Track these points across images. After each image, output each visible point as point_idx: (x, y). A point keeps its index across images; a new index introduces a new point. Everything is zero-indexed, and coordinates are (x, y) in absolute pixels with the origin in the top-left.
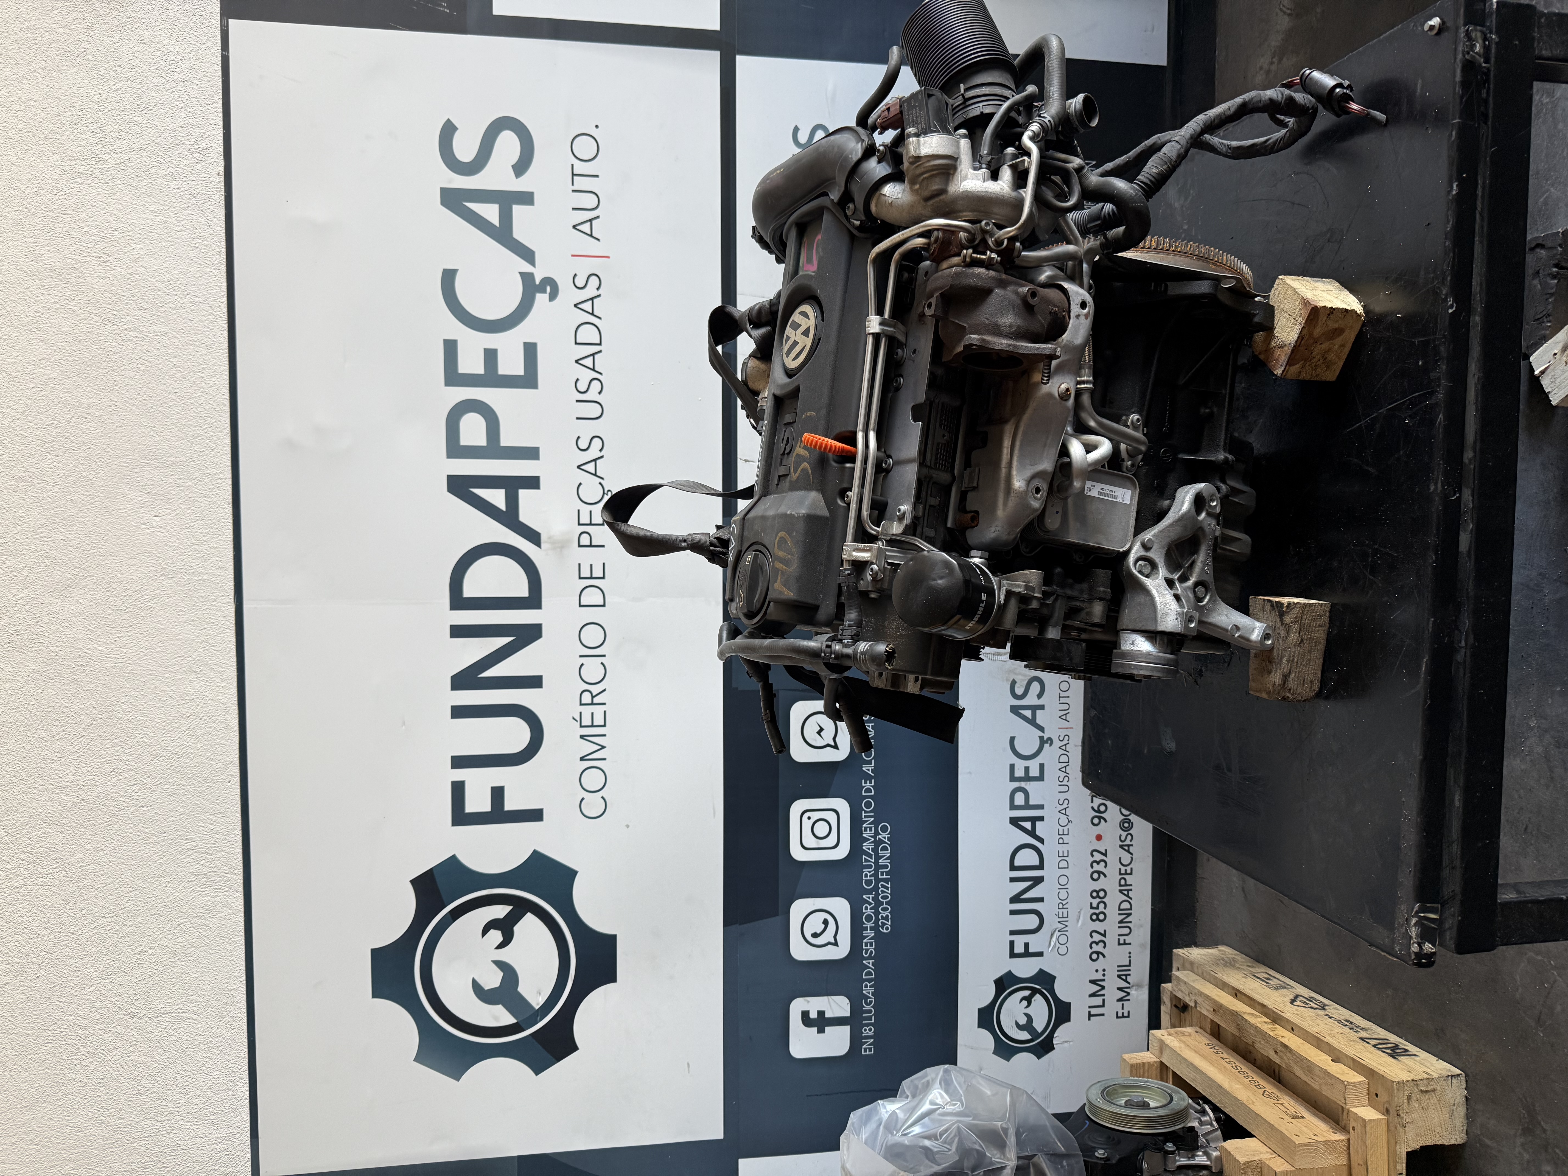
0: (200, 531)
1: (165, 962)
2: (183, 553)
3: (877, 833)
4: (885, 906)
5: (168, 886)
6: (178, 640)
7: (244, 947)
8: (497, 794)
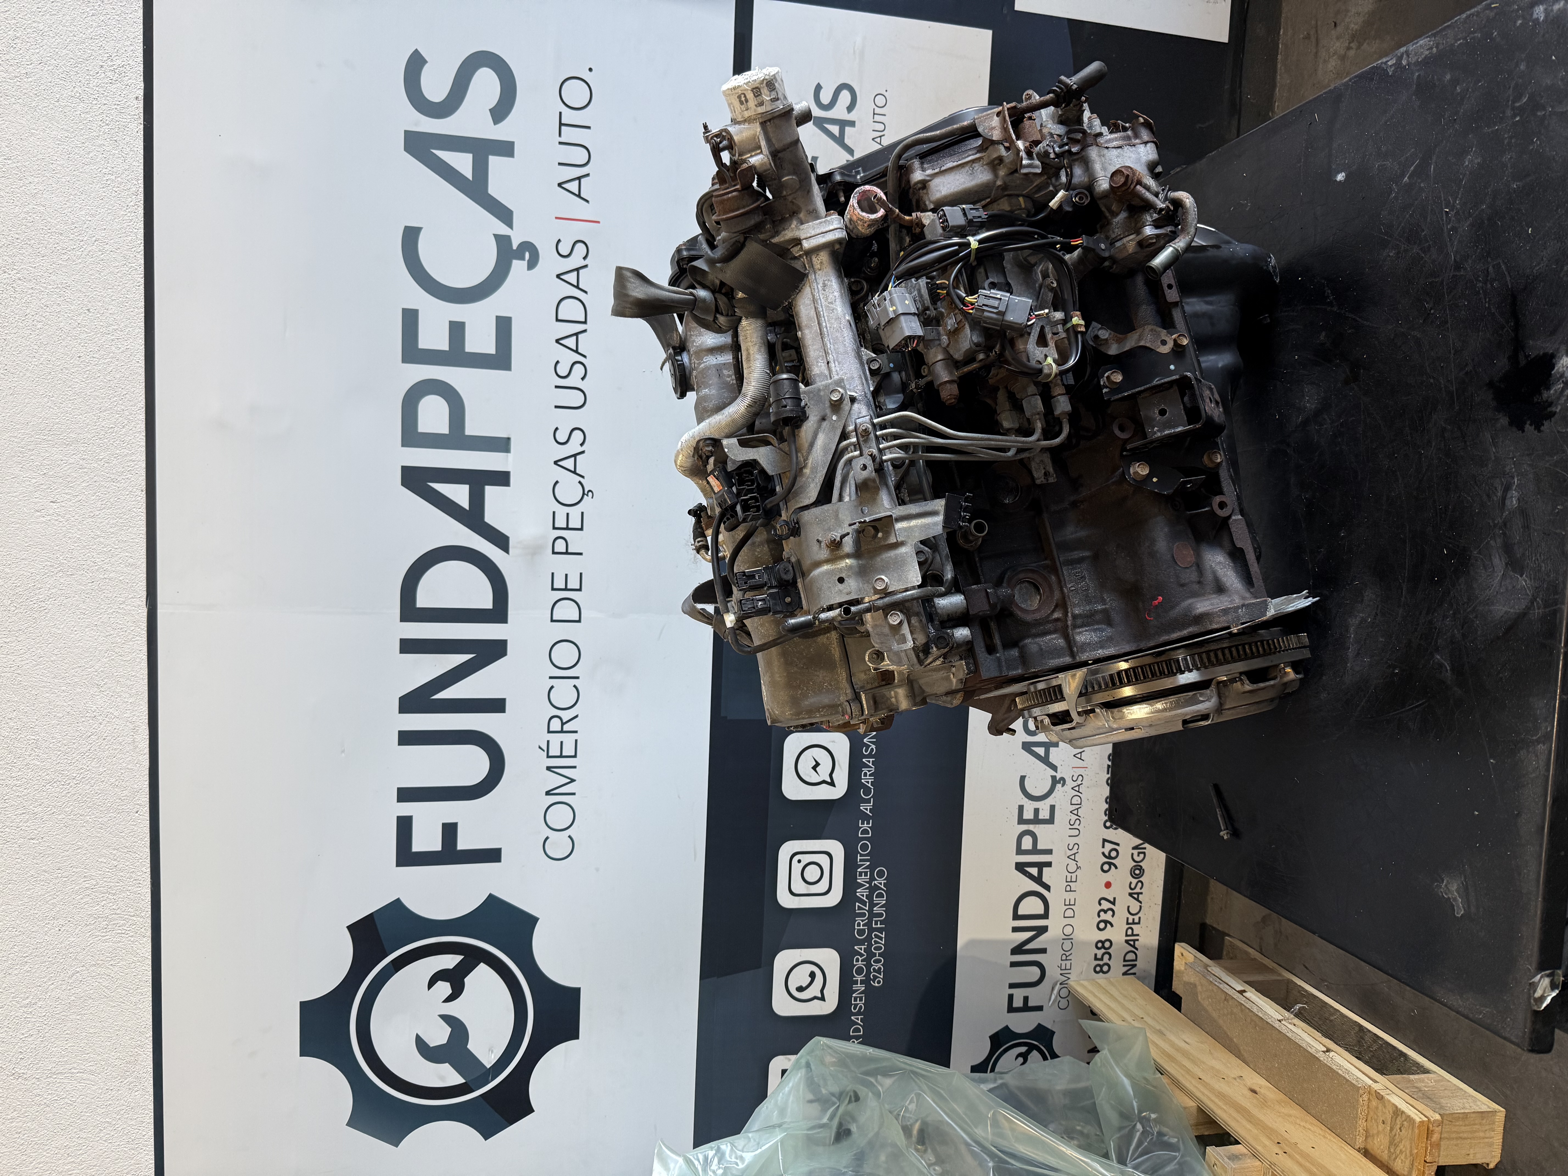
1: (57, 1016)
2: (85, 546)
3: (872, 879)
4: (878, 957)
6: (77, 647)
7: (151, 999)
8: (450, 831)
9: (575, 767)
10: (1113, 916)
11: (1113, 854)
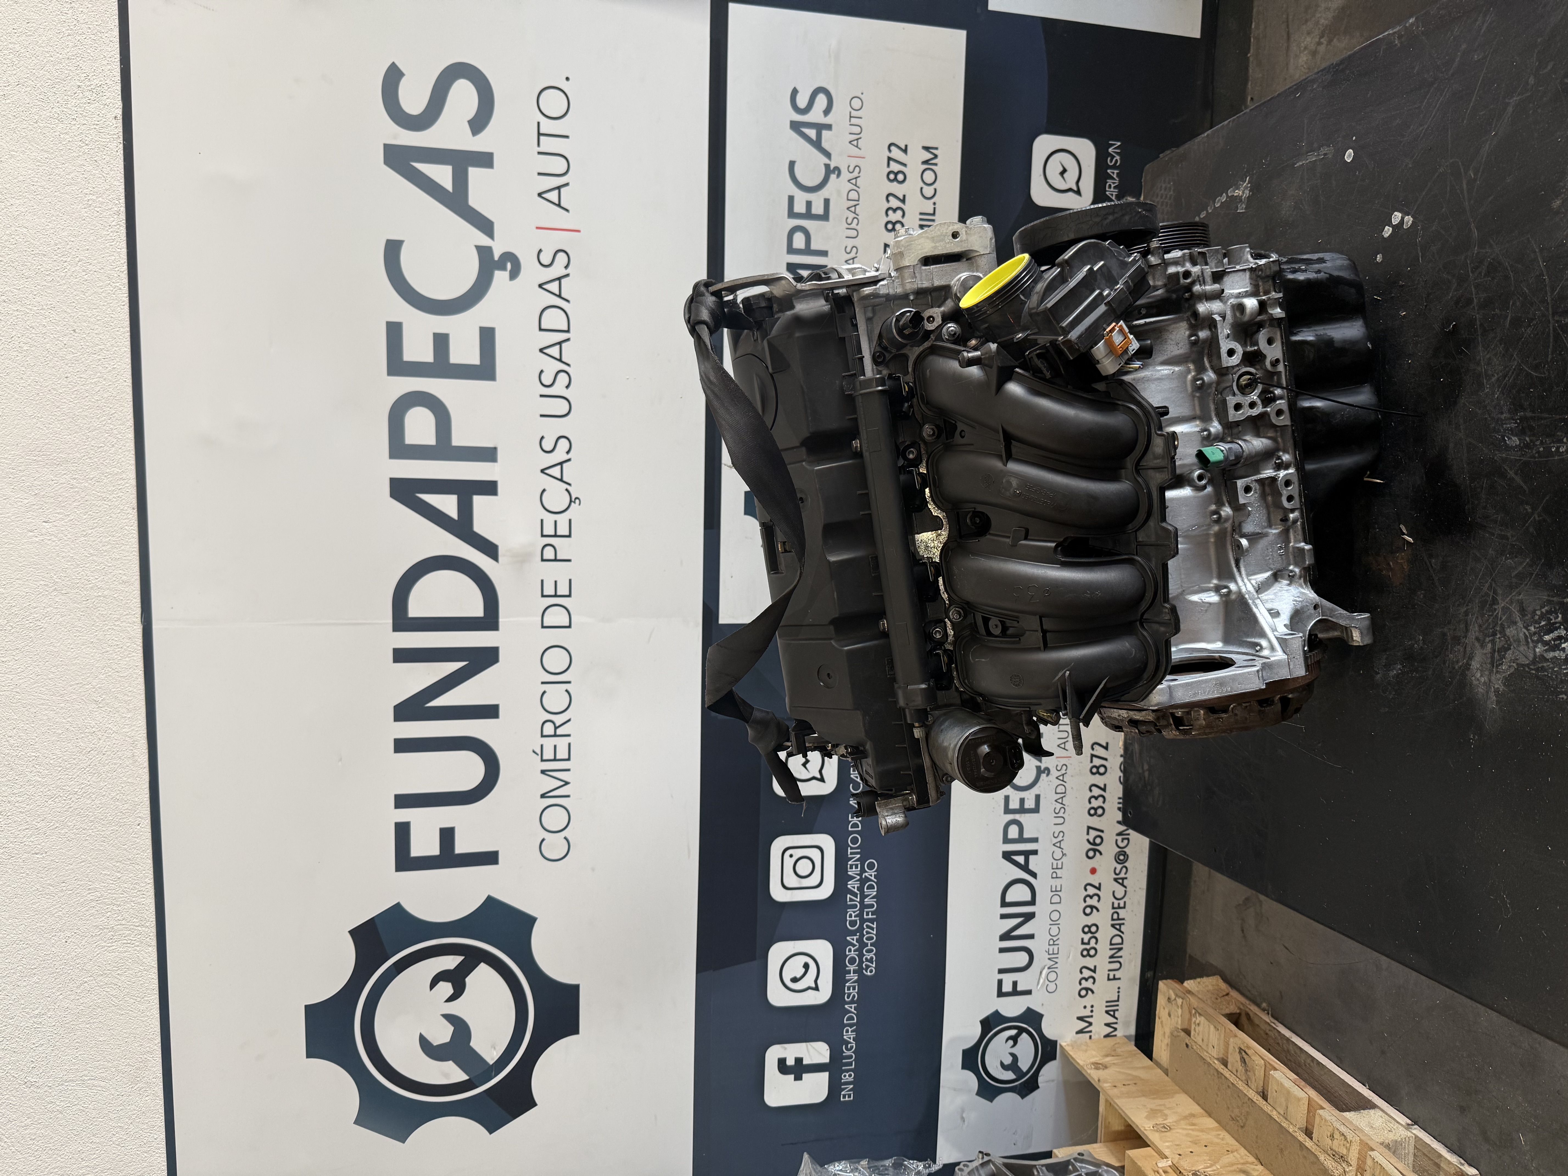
0: (99, 540)
3: (863, 871)
4: (869, 947)
5: (69, 942)
6: (74, 665)
7: (158, 1006)
8: (447, 835)
9: (569, 770)
10: (1099, 901)
11: (1098, 841)
